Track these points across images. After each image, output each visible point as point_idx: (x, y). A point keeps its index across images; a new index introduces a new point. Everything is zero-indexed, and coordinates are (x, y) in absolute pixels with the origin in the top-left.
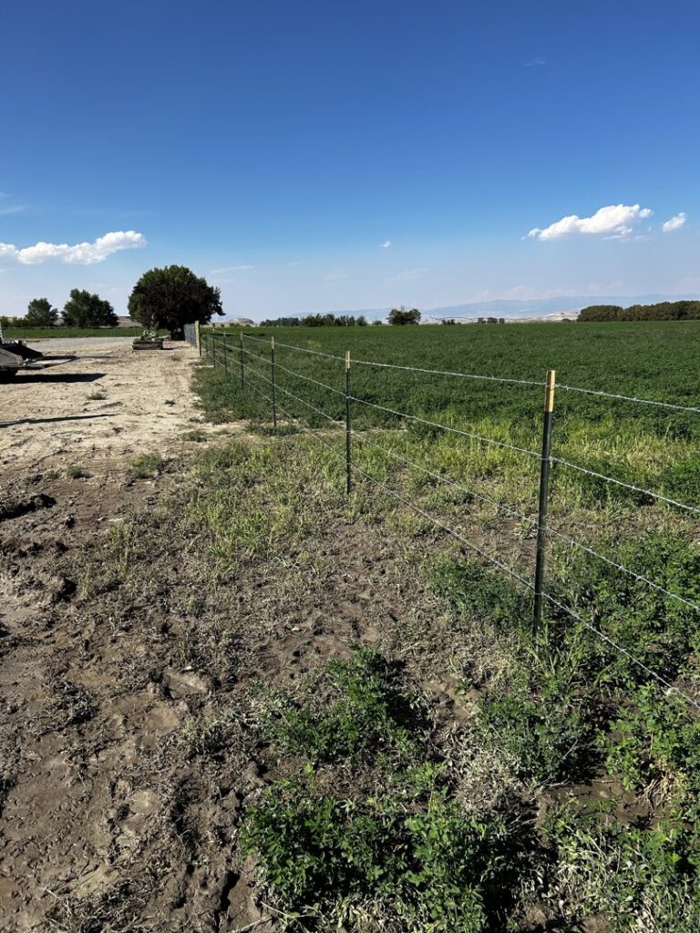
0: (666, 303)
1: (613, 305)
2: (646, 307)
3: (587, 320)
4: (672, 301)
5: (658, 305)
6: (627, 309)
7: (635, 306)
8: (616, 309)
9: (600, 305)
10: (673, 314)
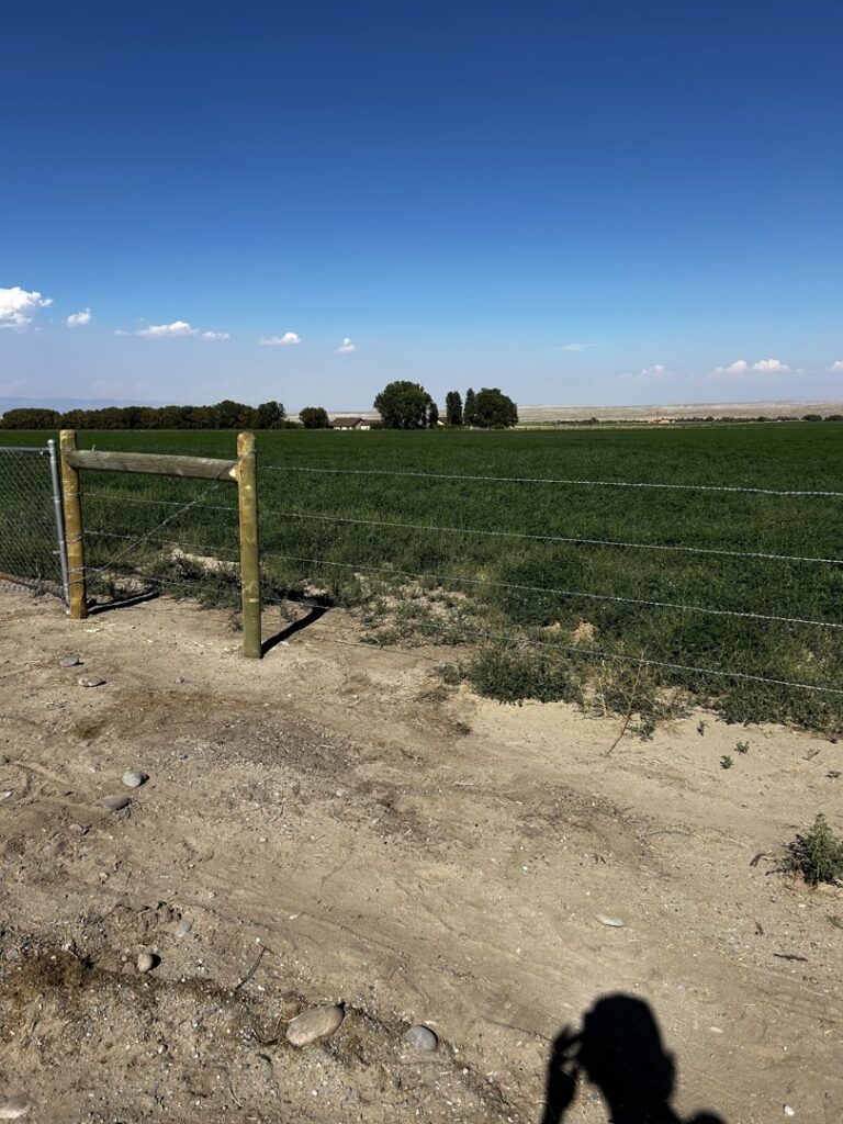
0: (113, 408)
1: (46, 408)
2: (89, 412)
3: (14, 427)
4: (121, 407)
5: (104, 410)
6: (65, 415)
7: (75, 411)
8: (52, 414)
9: (28, 407)
10: (125, 422)
